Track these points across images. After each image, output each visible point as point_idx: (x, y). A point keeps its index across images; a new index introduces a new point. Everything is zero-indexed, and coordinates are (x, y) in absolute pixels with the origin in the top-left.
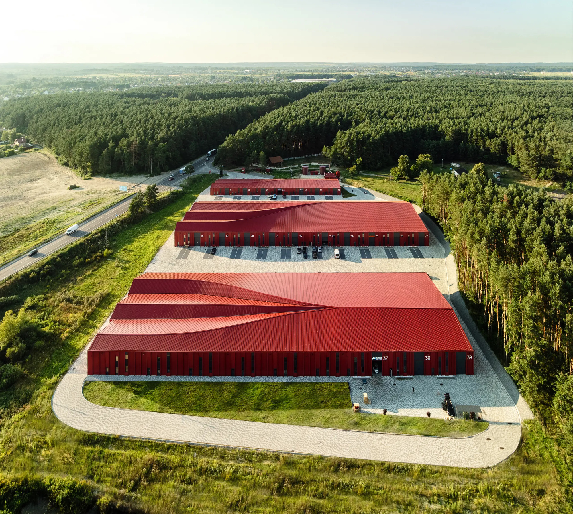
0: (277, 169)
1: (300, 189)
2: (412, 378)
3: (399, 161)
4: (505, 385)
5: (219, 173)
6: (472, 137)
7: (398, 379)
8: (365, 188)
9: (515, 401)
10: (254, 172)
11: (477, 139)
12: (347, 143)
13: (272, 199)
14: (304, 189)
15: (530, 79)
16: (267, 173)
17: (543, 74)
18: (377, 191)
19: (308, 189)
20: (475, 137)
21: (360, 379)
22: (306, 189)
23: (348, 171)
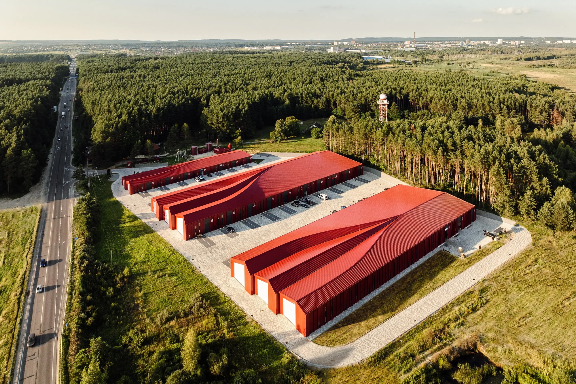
0: (162, 155)
1: (219, 165)
2: (459, 234)
3: (276, 125)
4: (490, 217)
5: (107, 173)
6: (302, 99)
7: (455, 237)
8: (263, 153)
9: (501, 221)
10: (139, 164)
11: (307, 100)
12: (223, 118)
13: (201, 180)
14: (223, 164)
15: (250, 54)
16: (157, 162)
17: (246, 49)
18: (278, 152)
19: (227, 163)
20: (305, 99)
21: (443, 245)
22: (224, 163)
23: (235, 142)
